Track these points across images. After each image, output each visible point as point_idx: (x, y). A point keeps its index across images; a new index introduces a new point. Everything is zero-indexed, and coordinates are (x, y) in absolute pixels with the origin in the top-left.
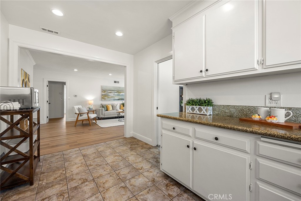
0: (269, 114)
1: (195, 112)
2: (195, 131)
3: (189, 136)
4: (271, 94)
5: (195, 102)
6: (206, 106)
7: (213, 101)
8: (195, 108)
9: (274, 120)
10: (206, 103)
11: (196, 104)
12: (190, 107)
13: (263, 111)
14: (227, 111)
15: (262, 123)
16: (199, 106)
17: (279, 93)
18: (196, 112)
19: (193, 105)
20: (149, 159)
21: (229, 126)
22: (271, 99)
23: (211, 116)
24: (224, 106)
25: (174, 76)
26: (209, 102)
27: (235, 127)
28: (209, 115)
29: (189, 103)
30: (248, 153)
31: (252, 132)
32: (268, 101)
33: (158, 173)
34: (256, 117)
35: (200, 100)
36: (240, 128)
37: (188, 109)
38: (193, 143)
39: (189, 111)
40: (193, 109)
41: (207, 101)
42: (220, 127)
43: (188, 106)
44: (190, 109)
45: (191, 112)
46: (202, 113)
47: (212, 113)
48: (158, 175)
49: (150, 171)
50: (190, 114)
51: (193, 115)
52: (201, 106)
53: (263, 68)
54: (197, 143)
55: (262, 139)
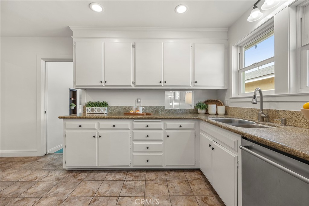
0: (137, 110)
1: (94, 112)
2: (99, 124)
3: (95, 129)
4: (137, 99)
5: (95, 104)
6: (103, 107)
7: (108, 103)
8: (95, 109)
9: (139, 112)
10: (103, 105)
11: (96, 106)
12: (89, 108)
13: (134, 108)
14: (117, 110)
15: (134, 114)
16: (98, 107)
17: (140, 99)
18: (96, 112)
19: (93, 106)
20: (43, 168)
21: (121, 117)
22: (137, 102)
23: (107, 114)
24: (115, 106)
25: (76, 81)
26: (105, 104)
27: (124, 117)
28: (106, 113)
29: (90, 105)
30: (129, 129)
31: (131, 118)
32: (136, 103)
33: (60, 173)
34: (132, 112)
35: (98, 103)
36: (126, 117)
37: (89, 110)
38: (98, 133)
39: (89, 112)
40: (92, 110)
41: (104, 104)
42: (116, 118)
43: (88, 108)
44: (90, 110)
45: (91, 112)
46: (100, 112)
47: (107, 112)
48: (61, 174)
49: (49, 175)
50: (89, 114)
51: (93, 114)
52: (99, 107)
53: (134, 86)
54: (101, 132)
55: (135, 121)
